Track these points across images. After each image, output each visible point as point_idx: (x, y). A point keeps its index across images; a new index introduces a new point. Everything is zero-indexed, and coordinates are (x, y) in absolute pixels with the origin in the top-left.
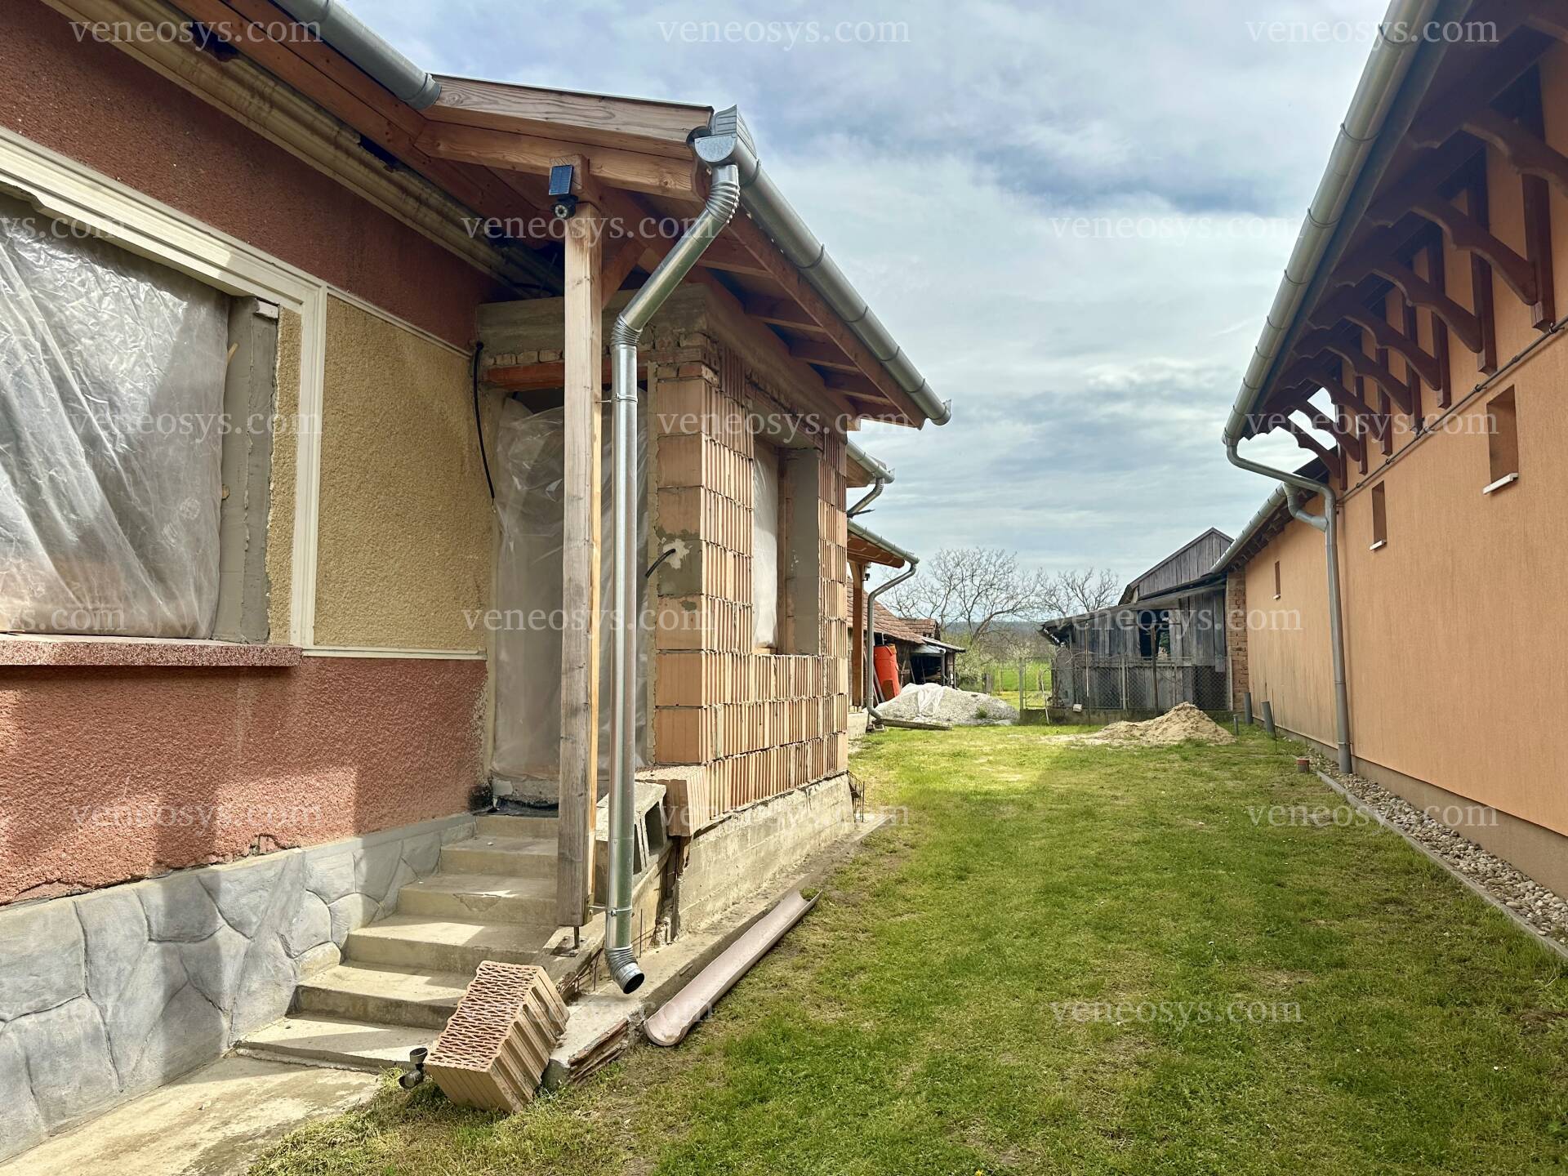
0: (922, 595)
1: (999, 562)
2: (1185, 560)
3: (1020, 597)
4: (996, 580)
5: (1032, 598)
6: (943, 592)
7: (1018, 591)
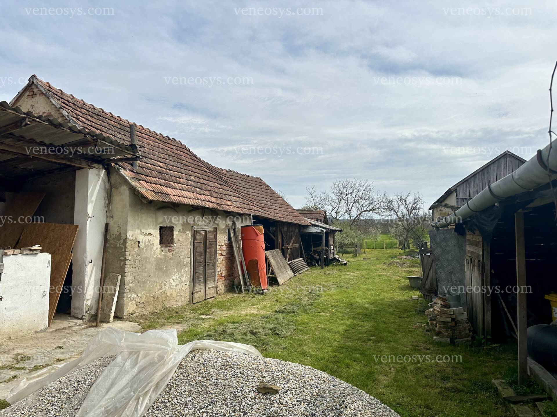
0: (327, 202)
1: (365, 185)
2: (488, 172)
3: (376, 203)
4: (363, 195)
5: (382, 204)
6: (337, 201)
7: (375, 200)
